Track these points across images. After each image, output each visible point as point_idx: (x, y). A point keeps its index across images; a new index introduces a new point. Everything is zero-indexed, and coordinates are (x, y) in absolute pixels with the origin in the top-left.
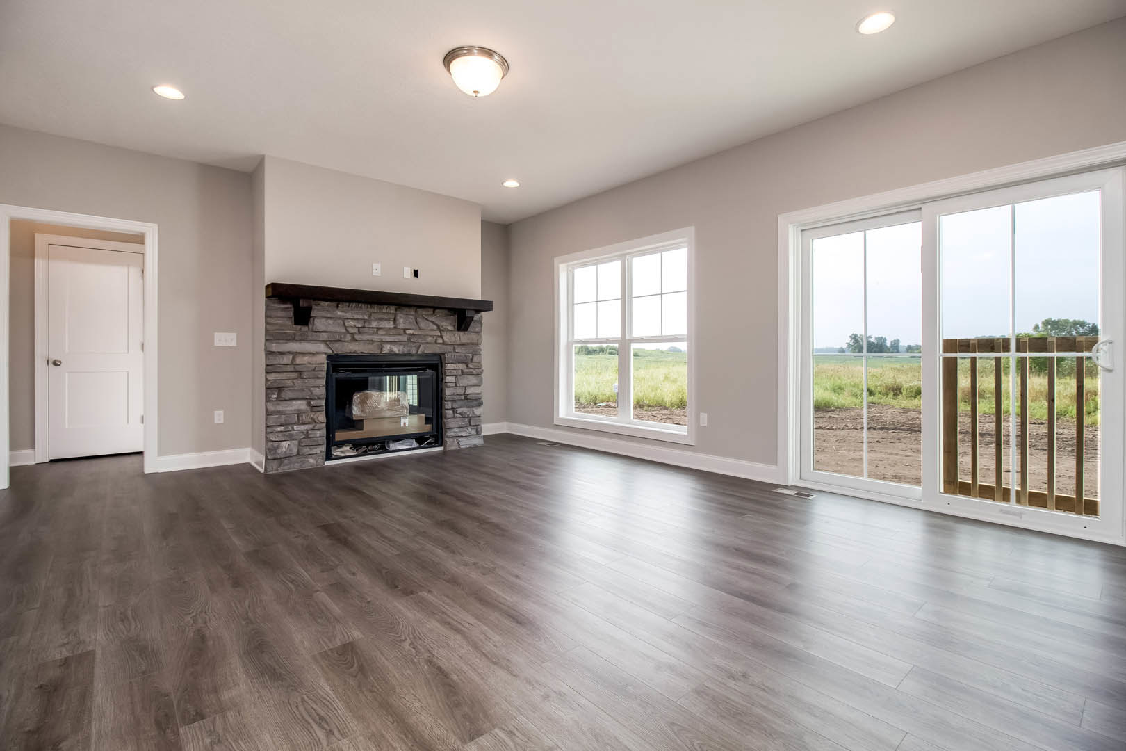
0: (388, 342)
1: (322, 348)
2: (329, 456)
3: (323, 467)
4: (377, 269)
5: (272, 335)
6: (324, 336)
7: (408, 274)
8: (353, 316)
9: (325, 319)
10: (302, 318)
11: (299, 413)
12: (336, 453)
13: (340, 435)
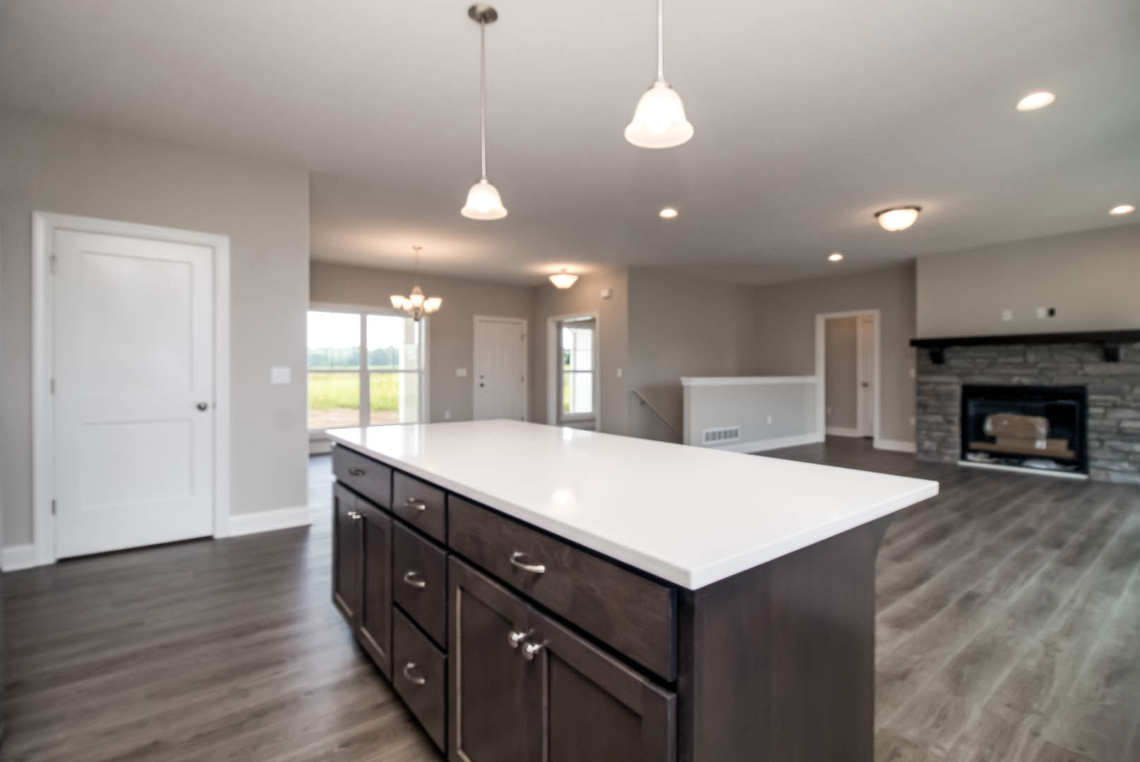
0: (1017, 375)
1: (954, 379)
2: (963, 458)
3: (956, 466)
4: (1007, 315)
5: (921, 371)
6: (957, 371)
7: (1042, 313)
8: (981, 356)
9: (956, 359)
10: (937, 358)
11: (938, 424)
12: (970, 456)
13: (974, 445)
